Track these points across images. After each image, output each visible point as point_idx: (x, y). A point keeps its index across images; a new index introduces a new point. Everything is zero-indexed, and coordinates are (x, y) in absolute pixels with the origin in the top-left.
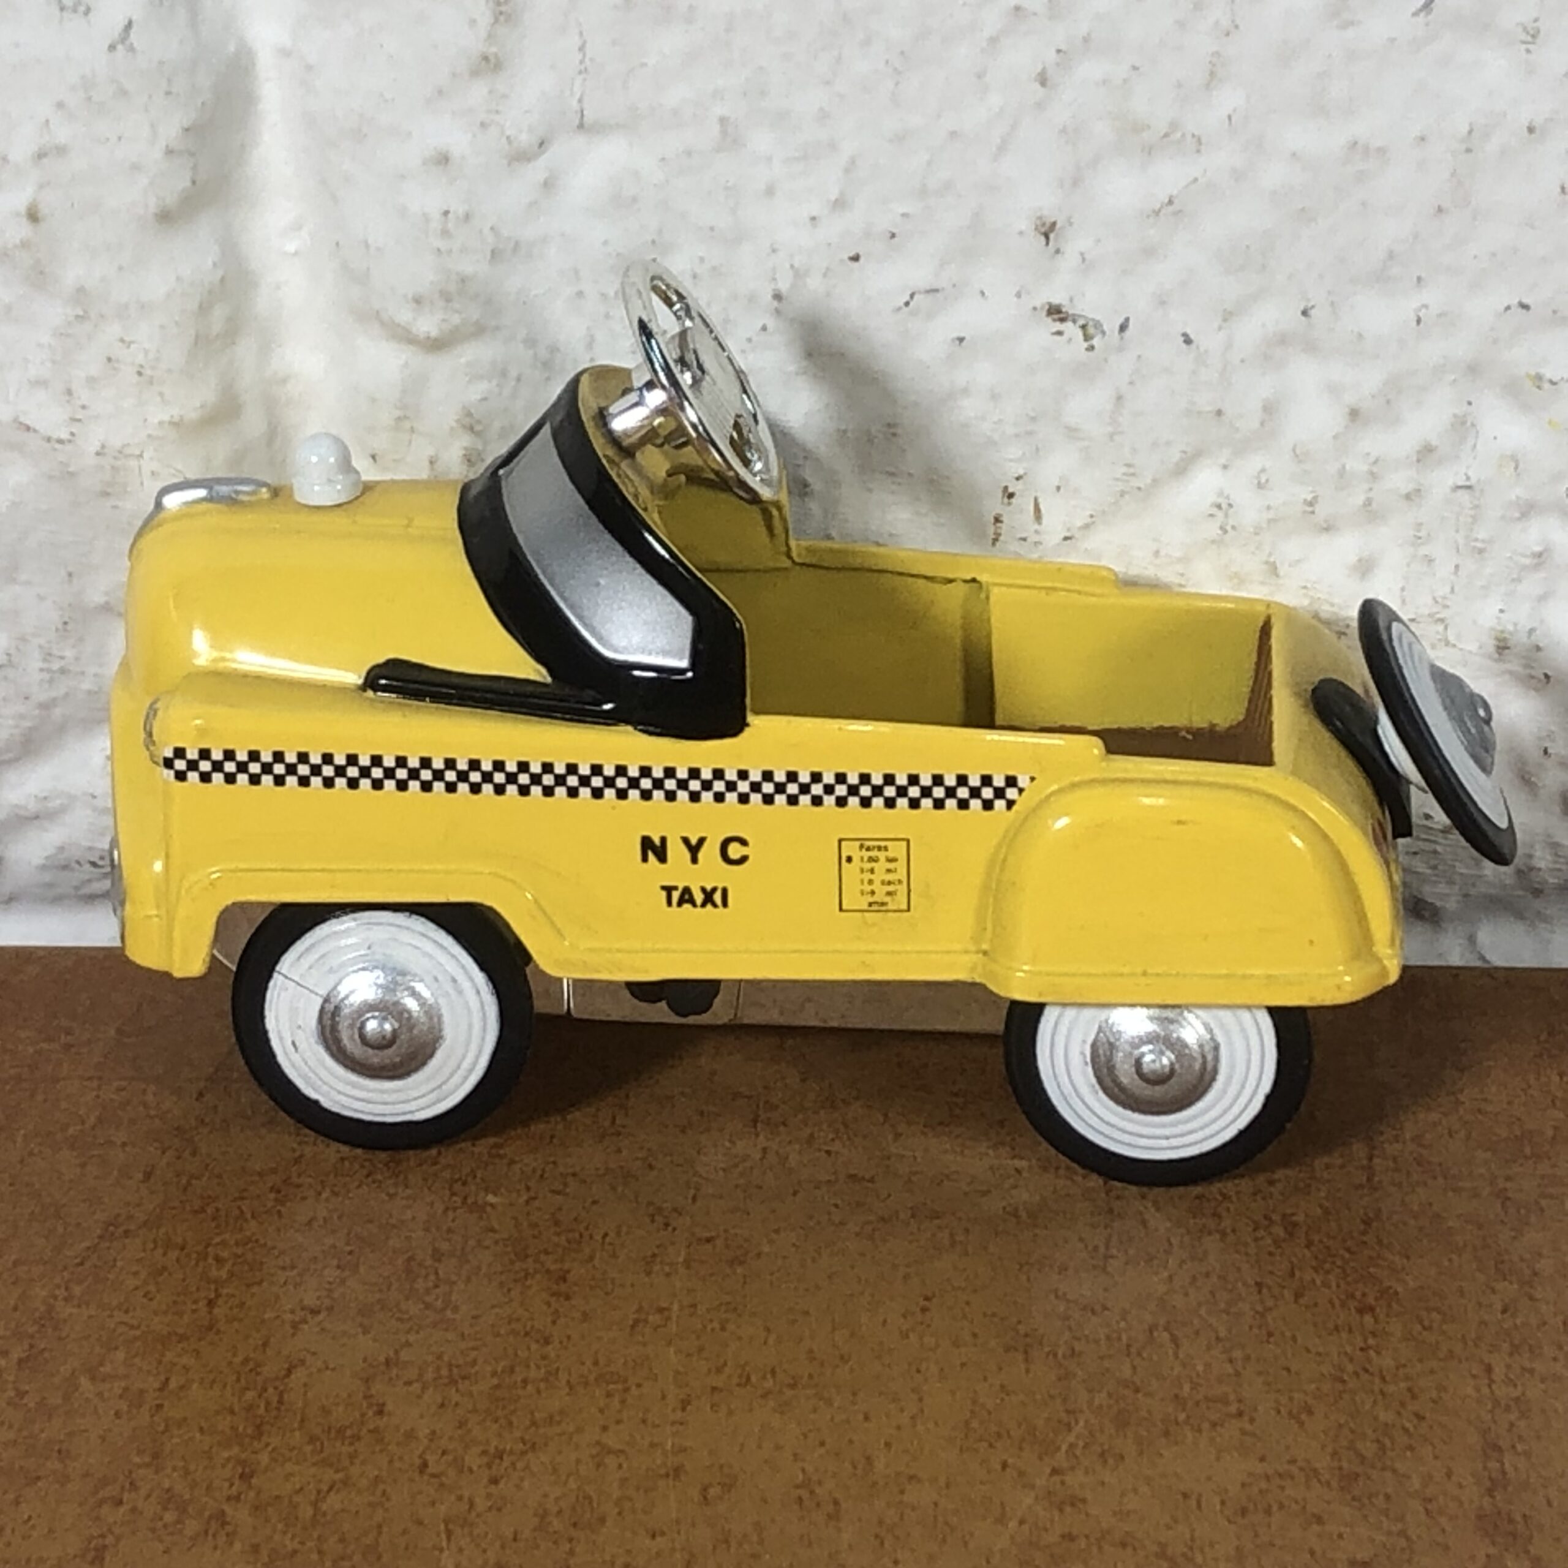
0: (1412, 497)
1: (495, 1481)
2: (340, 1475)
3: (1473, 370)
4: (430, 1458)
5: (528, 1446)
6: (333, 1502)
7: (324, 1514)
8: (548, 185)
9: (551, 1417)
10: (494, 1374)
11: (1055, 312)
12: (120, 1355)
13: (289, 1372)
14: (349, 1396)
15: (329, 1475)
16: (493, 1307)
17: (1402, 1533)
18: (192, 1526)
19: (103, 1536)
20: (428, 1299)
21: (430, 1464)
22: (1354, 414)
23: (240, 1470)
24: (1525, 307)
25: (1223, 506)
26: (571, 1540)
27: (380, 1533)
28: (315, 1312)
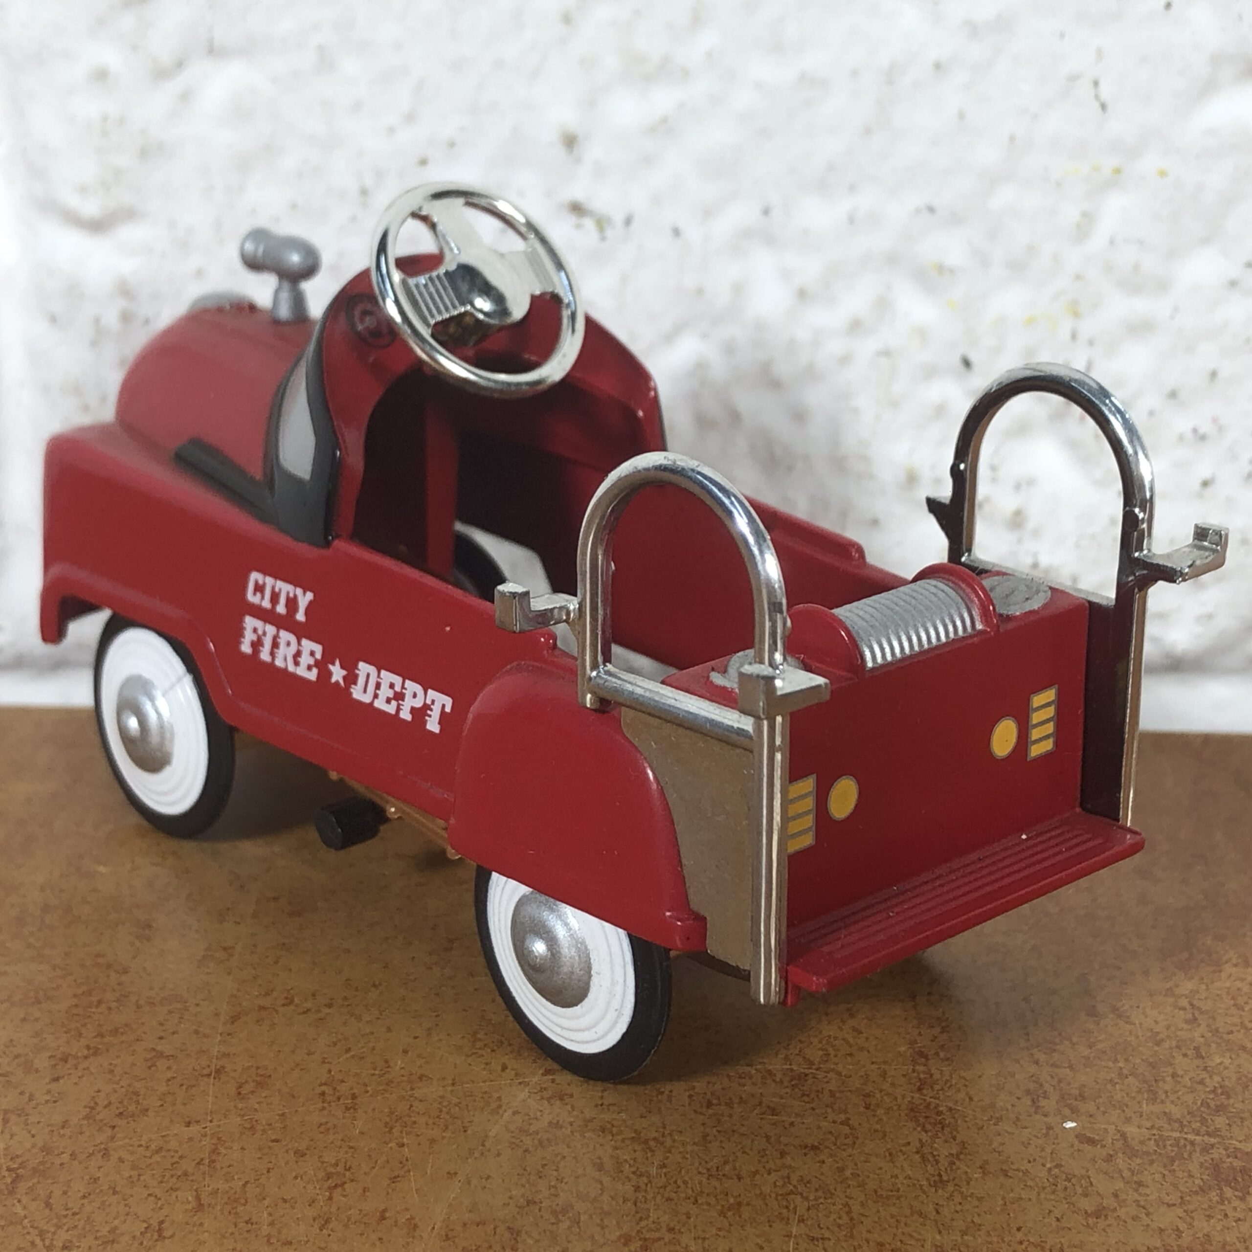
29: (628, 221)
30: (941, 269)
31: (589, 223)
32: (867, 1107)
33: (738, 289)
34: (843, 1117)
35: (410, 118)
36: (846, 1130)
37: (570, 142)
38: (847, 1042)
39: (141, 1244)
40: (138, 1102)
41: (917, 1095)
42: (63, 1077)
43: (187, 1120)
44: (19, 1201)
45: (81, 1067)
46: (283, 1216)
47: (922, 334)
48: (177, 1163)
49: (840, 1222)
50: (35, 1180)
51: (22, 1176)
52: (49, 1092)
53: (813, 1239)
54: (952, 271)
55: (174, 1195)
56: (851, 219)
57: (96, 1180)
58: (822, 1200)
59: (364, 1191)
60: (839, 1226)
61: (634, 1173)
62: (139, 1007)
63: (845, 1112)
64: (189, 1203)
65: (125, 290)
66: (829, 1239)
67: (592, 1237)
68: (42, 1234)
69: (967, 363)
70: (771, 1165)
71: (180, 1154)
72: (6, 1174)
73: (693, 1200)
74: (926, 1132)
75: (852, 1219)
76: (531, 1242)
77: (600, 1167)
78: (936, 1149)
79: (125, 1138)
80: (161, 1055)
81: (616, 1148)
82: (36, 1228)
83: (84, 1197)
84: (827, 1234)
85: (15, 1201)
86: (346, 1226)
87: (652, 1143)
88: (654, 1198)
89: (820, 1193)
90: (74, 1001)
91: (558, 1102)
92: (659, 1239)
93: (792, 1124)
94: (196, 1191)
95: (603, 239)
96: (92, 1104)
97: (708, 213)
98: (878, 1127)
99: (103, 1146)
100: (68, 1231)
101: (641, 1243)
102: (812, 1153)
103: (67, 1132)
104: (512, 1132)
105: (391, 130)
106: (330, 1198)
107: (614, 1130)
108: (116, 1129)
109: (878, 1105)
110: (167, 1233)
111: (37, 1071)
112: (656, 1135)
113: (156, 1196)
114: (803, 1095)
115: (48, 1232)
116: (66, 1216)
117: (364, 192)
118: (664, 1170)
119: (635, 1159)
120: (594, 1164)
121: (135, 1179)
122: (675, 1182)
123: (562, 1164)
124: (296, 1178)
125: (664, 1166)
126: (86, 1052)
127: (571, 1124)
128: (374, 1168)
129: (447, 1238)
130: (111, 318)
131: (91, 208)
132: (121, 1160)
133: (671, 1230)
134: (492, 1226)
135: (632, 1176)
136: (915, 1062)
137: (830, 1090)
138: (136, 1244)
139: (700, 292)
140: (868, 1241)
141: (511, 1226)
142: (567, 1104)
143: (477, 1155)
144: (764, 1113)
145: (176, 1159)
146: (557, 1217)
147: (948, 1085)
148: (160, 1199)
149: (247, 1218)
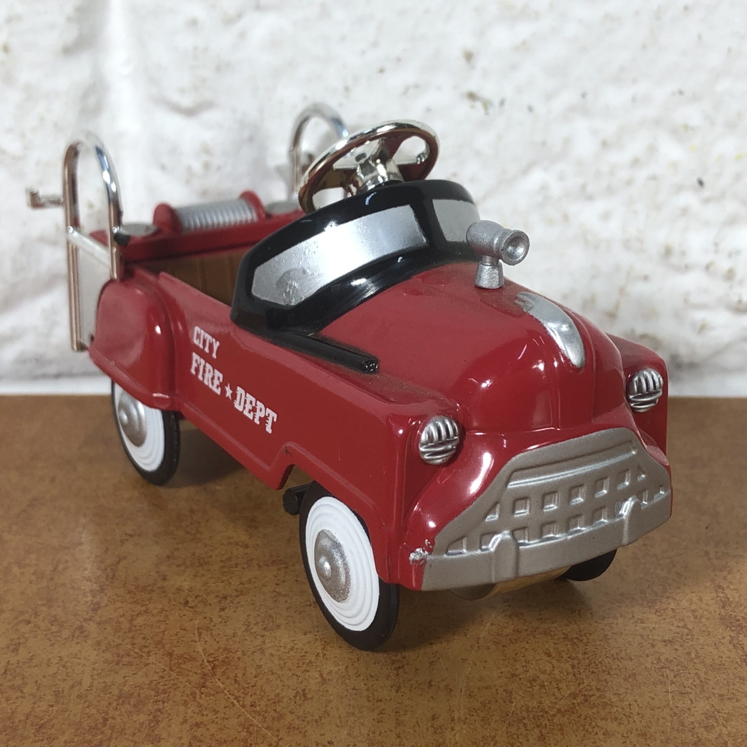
0: (629, 182)
1: (223, 609)
2: (144, 608)
3: (657, 122)
4: (190, 600)
5: (239, 593)
6: (140, 620)
7: (135, 626)
8: (242, 35)
9: (250, 580)
10: (222, 561)
11: (472, 96)
12: (33, 556)
13: (118, 562)
14: (149, 572)
15: (138, 608)
16: (220, 532)
17: (685, 626)
18: (66, 633)
19: (19, 638)
20: (188, 530)
21: (190, 602)
22: (605, 144)
23: (92, 606)
24: (681, 93)
25: (544, 188)
26: (263, 636)
27: (164, 634)
28: (131, 536)
29: (502, 103)
30: (686, 127)
31: (479, 105)
32: (696, 617)
33: (567, 142)
34: (682, 624)
35: (375, 44)
36: (686, 631)
37: (469, 56)
38: (675, 581)
39: (295, 702)
40: (273, 621)
41: (722, 611)
42: (226, 608)
43: (304, 631)
44: (219, 680)
45: (235, 602)
46: (373, 685)
47: (674, 166)
48: (304, 656)
49: (695, 683)
50: (226, 667)
51: (217, 665)
52: (220, 616)
53: (681, 693)
54: (693, 129)
55: (307, 674)
56: (634, 99)
57: (260, 666)
58: (682, 671)
59: (416, 670)
60: (695, 686)
61: (569, 657)
62: (260, 567)
63: (683, 620)
64: (317, 678)
65: (206, 150)
66: (691, 693)
67: (554, 695)
68: (236, 698)
69: (701, 183)
70: (647, 652)
71: (304, 650)
72: (207, 664)
73: (607, 672)
74: (733, 631)
75: (701, 682)
76: (520, 698)
77: (549, 655)
78: (741, 641)
79: (271, 642)
80: (279, 594)
81: (555, 644)
82: (233, 695)
83: (256, 677)
84: (689, 690)
85: (217, 680)
86: (410, 690)
87: (575, 640)
88: (584, 672)
89: (680, 667)
90: (222, 564)
91: (515, 618)
92: (593, 695)
93: (654, 628)
94: (319, 671)
95: (487, 113)
96: (247, 623)
97: (549, 97)
98: (704, 629)
99: (259, 647)
100: (251, 696)
101: (583, 697)
102: (669, 645)
103: (237, 639)
104: (493, 635)
105: (363, 53)
106: (398, 675)
107: (552, 633)
108: (265, 637)
109: (701, 617)
110: (309, 696)
111: (210, 604)
112: (577, 636)
113: (297, 675)
114: (657, 611)
115: (240, 697)
116: (248, 688)
117: (347, 89)
118: (586, 656)
119: (568, 650)
120: (545, 653)
121: (282, 665)
122: (594, 662)
123: (526, 654)
124: (375, 663)
125: (585, 653)
126: (236, 593)
127: (526, 630)
128: (418, 657)
129: (470, 696)
130: (197, 166)
131: (186, 102)
132: (272, 655)
133: (598, 690)
134: (495, 690)
135: (569, 659)
136: (716, 591)
137: (672, 609)
138: (292, 703)
139: (544, 144)
140: (714, 694)
141: (505, 688)
142: (521, 619)
143: (476, 648)
144: (636, 622)
145: (303, 654)
146: (531, 684)
147: (739, 604)
148: (299, 677)
149: (353, 687)
